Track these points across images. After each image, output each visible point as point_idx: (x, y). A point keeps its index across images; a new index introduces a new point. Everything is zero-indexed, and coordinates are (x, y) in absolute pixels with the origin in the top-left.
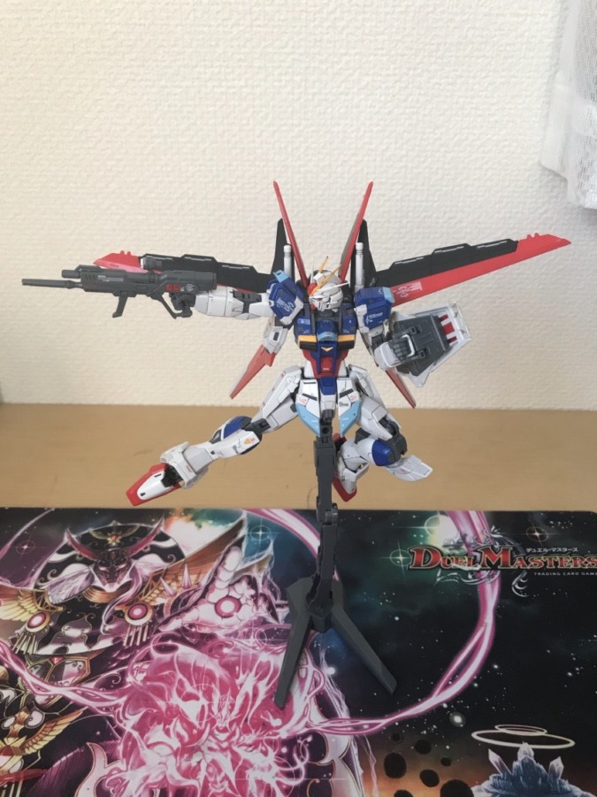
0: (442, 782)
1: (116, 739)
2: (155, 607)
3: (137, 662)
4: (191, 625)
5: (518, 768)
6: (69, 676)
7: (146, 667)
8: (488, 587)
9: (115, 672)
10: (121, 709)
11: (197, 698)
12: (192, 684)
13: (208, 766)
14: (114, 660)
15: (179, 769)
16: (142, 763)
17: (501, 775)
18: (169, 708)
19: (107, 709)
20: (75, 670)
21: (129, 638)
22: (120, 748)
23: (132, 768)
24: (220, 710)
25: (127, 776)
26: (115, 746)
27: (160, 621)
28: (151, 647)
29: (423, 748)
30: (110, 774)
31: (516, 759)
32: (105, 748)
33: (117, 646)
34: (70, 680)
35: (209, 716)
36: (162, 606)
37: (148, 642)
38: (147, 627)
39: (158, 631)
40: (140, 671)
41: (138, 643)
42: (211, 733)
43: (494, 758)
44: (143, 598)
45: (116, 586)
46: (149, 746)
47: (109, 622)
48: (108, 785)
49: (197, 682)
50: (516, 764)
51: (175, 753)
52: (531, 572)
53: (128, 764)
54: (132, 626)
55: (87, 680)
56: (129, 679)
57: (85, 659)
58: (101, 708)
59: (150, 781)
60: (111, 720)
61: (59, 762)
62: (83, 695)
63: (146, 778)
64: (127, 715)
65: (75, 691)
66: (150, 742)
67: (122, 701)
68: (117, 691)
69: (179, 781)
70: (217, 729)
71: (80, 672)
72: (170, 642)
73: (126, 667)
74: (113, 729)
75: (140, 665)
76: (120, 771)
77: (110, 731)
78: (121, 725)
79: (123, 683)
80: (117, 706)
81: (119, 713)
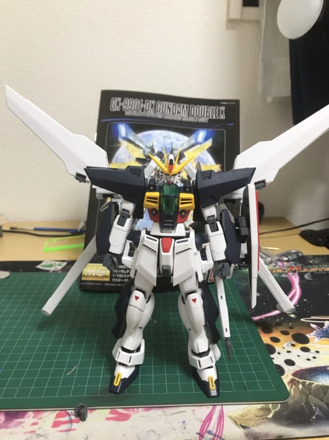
0: (291, 334)
5: (326, 329)
8: (293, 277)
17: (319, 330)
29: (279, 324)
31: (324, 326)
43: (313, 326)
50: (324, 327)
52: (312, 273)
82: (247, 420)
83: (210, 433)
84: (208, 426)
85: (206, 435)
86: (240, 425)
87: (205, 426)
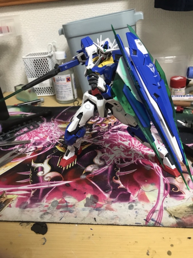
1: (103, 149)
2: (108, 124)
3: (106, 134)
4: (121, 127)
6: (86, 137)
7: (109, 135)
9: (99, 136)
10: (103, 143)
11: (127, 141)
12: (124, 138)
13: (134, 154)
14: (99, 134)
15: (125, 154)
16: (113, 153)
18: (118, 143)
19: (99, 143)
20: (87, 136)
21: (102, 130)
22: (105, 151)
23: (110, 154)
24: (135, 143)
25: (109, 156)
26: (103, 150)
27: (111, 127)
28: (109, 132)
30: (103, 156)
32: (100, 151)
33: (99, 131)
34: (86, 138)
35: (132, 144)
36: (111, 124)
37: (108, 131)
38: (107, 128)
39: (111, 129)
40: (107, 136)
41: (105, 131)
42: (133, 148)
44: (104, 122)
45: (95, 121)
46: (114, 150)
47: (95, 127)
48: (103, 157)
49: (126, 138)
51: (123, 152)
53: (108, 153)
54: (102, 128)
55: (91, 138)
56: (104, 138)
57: (90, 134)
58: (97, 143)
59: (116, 157)
60: (101, 145)
61: (87, 154)
62: (91, 141)
63: (115, 156)
64: (105, 144)
65: (88, 140)
66: (114, 149)
67: (103, 142)
68: (101, 140)
69: (125, 157)
70: (135, 147)
71: (89, 137)
72: (115, 130)
73: (103, 136)
74: (102, 147)
75: (107, 135)
76: (106, 155)
77: (101, 147)
78: (104, 146)
79: (102, 138)
80: (102, 143)
81: (103, 144)
82: (179, 213)
83: (153, 220)
84: (152, 215)
85: (151, 221)
86: (174, 216)
87: (150, 216)
